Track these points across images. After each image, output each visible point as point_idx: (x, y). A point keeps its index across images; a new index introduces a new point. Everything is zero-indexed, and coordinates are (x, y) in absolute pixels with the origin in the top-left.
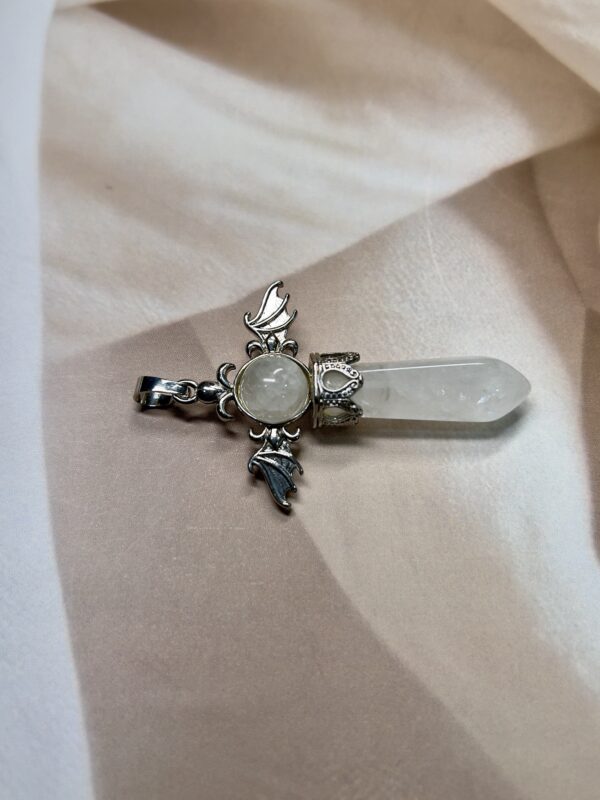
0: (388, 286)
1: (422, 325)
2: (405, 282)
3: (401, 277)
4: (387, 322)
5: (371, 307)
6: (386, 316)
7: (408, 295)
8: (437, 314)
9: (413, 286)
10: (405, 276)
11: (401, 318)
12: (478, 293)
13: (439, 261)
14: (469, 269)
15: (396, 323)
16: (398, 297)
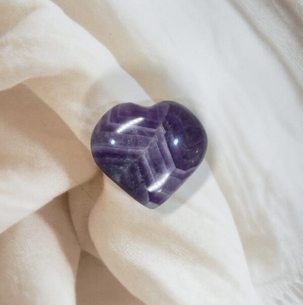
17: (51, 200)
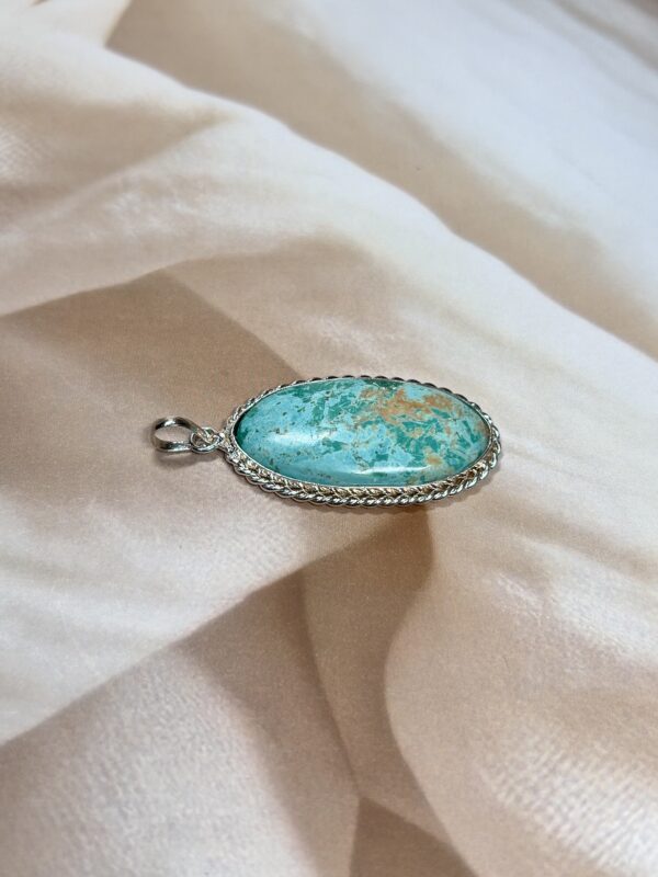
0: (90, 781)
1: (132, 842)
2: (114, 772)
3: (108, 765)
4: (83, 838)
5: (63, 816)
6: (83, 829)
7: (116, 793)
8: (155, 820)
9: (125, 779)
10: (115, 764)
11: (103, 830)
12: (213, 785)
13: (163, 738)
14: (204, 748)
15: (96, 837)
16: (102, 799)
17: (238, 601)
